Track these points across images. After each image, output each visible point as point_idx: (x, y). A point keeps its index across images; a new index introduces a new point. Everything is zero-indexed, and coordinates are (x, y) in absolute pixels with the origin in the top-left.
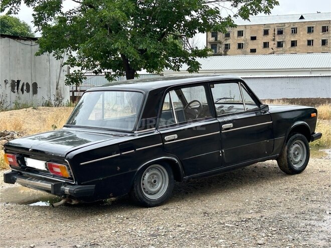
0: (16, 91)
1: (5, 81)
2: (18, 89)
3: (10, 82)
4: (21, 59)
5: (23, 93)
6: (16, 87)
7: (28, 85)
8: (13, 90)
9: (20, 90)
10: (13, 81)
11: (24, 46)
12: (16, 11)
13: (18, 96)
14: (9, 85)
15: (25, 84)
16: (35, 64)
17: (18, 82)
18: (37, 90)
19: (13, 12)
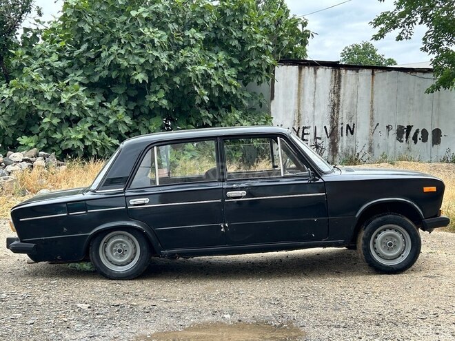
0: (405, 139)
1: (388, 127)
2: (407, 137)
3: (395, 128)
4: (416, 98)
5: (416, 142)
6: (405, 135)
7: (425, 132)
8: (399, 138)
9: (411, 139)
10: (401, 127)
11: (422, 80)
12: (409, 36)
13: (407, 146)
14: (393, 132)
15: (420, 130)
16: (439, 105)
17: (409, 128)
18: (440, 139)
19: (404, 37)
